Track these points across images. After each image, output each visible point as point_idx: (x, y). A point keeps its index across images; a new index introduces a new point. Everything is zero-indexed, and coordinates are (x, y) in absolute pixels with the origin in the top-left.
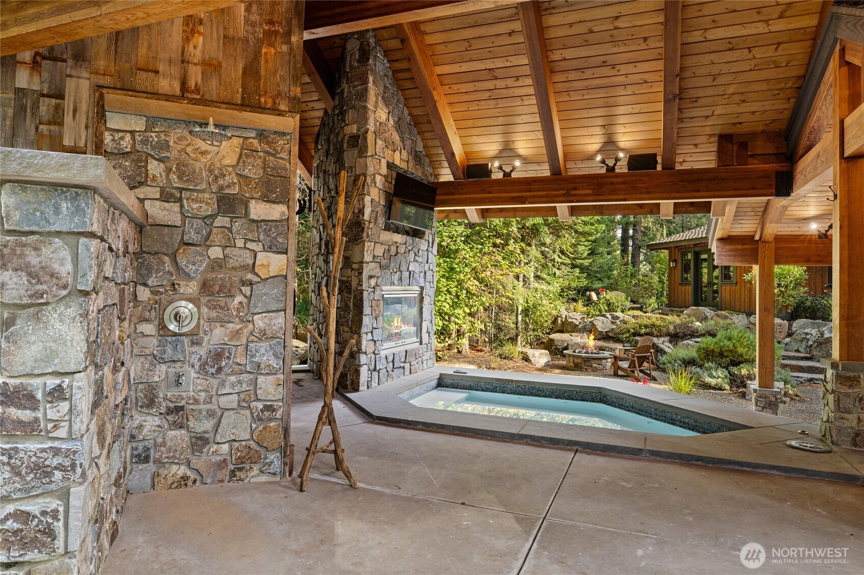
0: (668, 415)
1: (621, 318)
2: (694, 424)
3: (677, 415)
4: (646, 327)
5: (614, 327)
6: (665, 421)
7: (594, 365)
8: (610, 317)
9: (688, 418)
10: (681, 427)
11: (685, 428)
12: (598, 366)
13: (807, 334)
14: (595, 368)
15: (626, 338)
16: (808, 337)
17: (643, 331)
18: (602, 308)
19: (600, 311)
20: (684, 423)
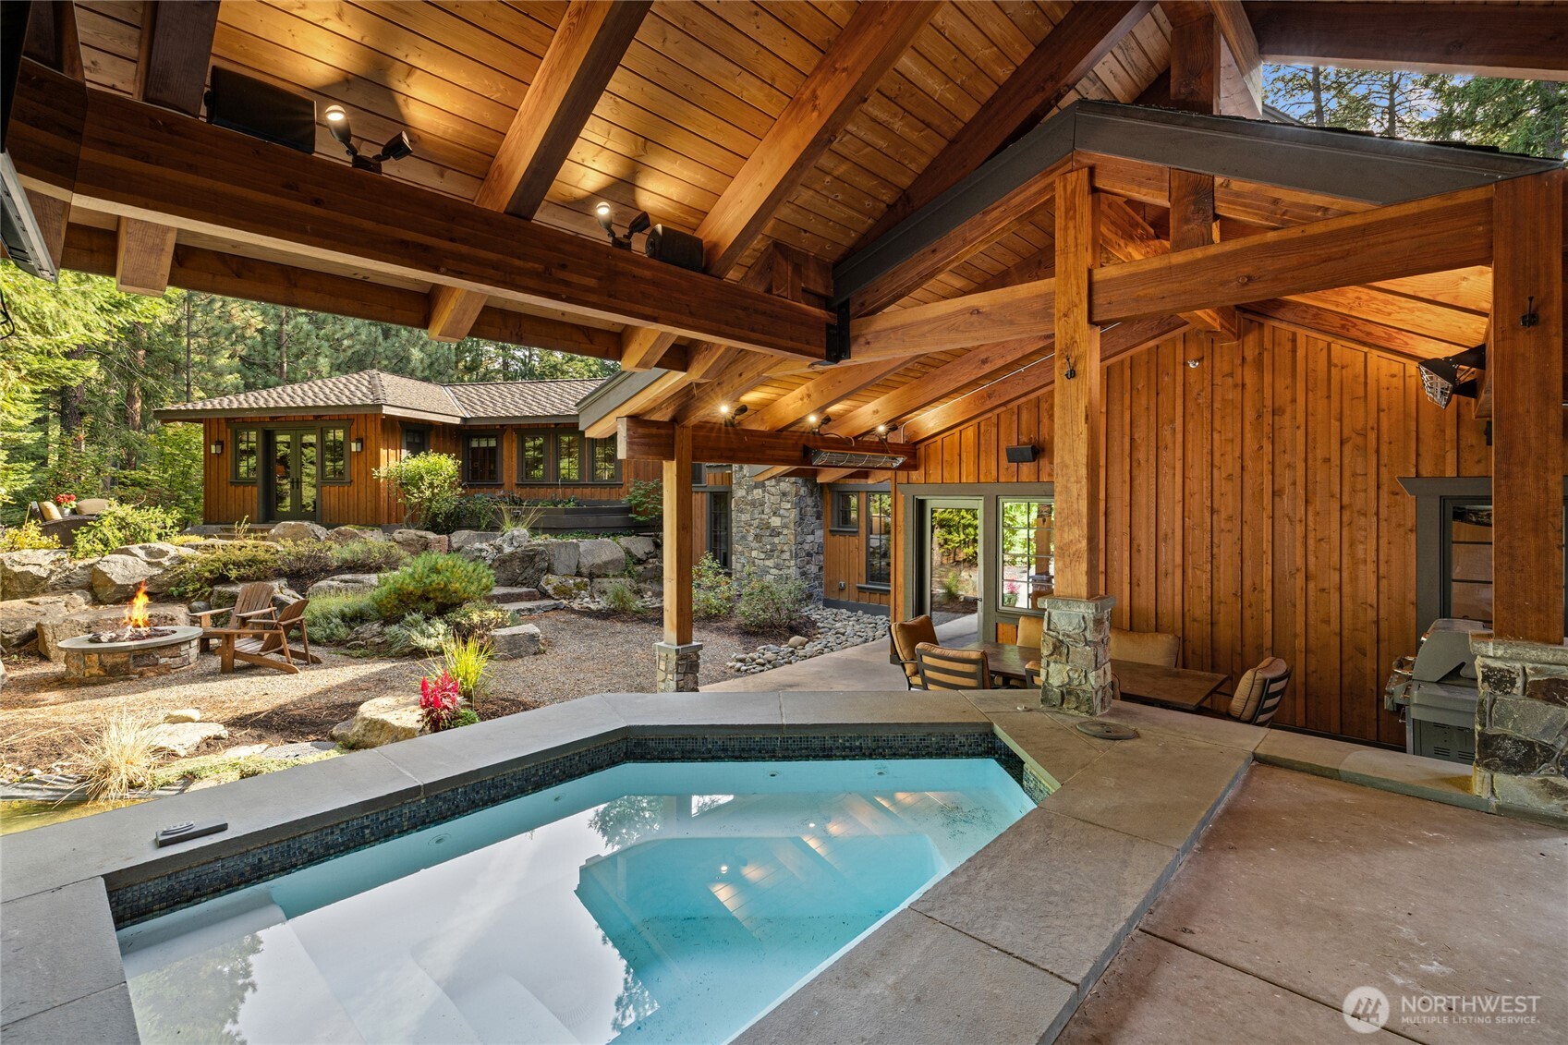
0: (816, 744)
1: (172, 553)
2: (874, 745)
3: (835, 738)
4: (238, 565)
5: (156, 571)
6: (807, 758)
7: (162, 661)
8: (141, 553)
9: (860, 737)
10: (844, 758)
11: (853, 758)
12: (170, 661)
13: (481, 550)
14: (165, 666)
15: (195, 591)
16: (484, 554)
17: (233, 574)
18: (109, 535)
19: (106, 543)
20: (851, 749)
